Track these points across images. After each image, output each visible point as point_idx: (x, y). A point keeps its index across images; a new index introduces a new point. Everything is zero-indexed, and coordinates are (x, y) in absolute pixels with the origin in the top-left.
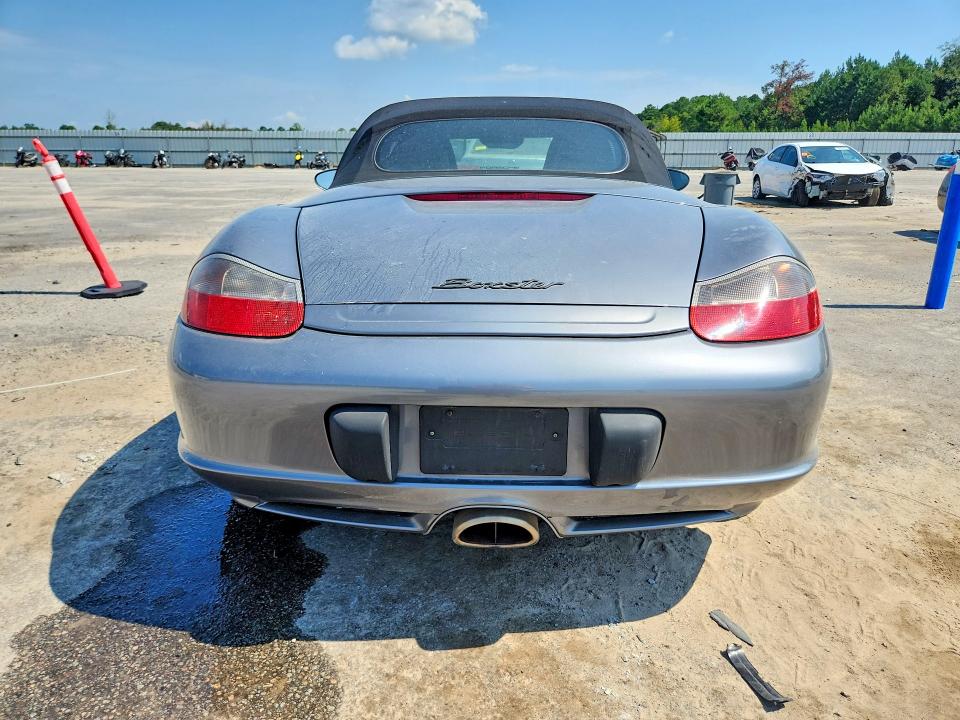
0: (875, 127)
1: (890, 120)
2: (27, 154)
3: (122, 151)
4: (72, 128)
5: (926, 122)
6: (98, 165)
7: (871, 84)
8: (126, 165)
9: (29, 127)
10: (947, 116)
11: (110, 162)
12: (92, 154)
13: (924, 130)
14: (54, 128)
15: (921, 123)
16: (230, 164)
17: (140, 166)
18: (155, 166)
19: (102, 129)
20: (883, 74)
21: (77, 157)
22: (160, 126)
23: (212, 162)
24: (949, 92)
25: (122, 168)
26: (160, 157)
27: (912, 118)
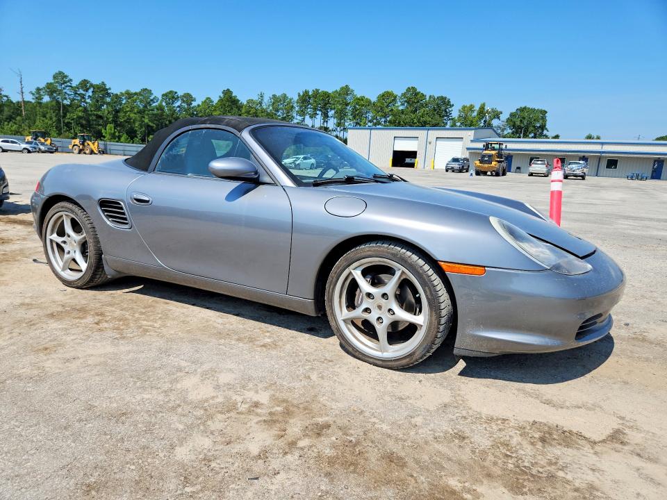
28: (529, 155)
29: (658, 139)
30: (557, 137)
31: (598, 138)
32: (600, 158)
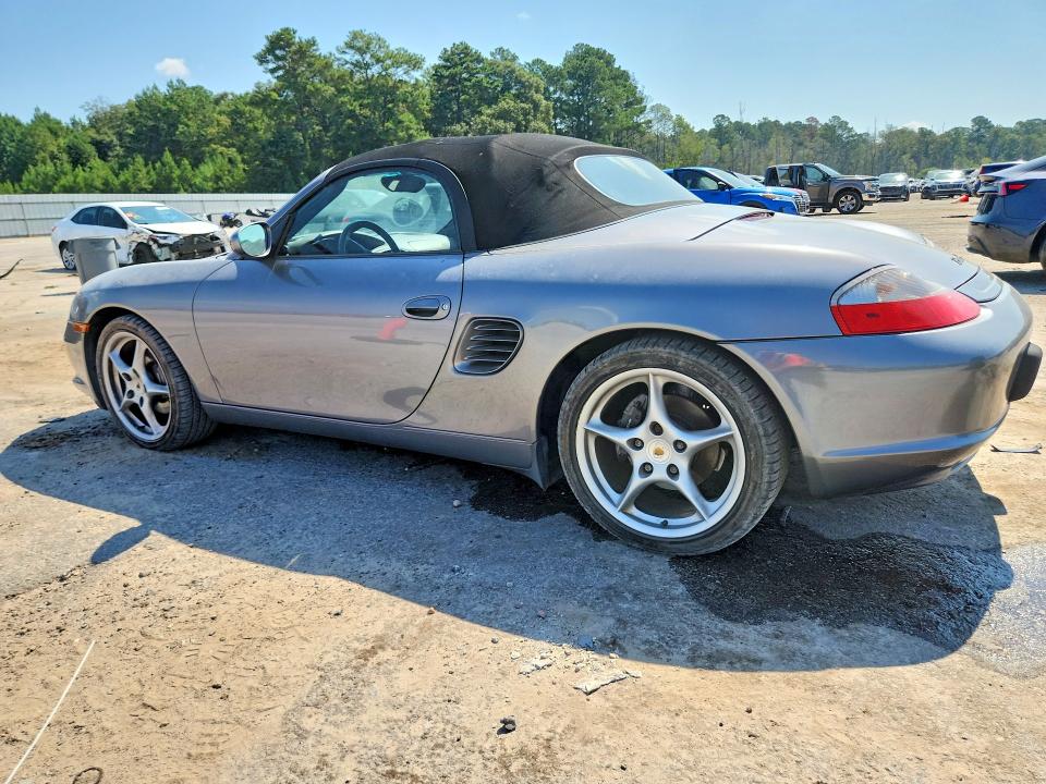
0: (47, 189)
1: (63, 181)
5: (103, 184)
7: (21, 141)
10: (122, 178)
13: (103, 192)
15: (98, 183)
20: (29, 131)
24: (110, 154)
27: (85, 179)
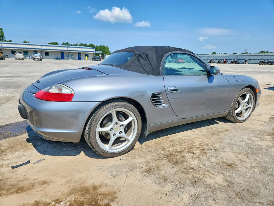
2: (212, 60)
3: (236, 59)
4: (236, 53)
6: (229, 63)
8: (236, 63)
9: (225, 53)
11: (232, 62)
12: (228, 60)
14: (231, 54)
16: (268, 63)
17: (240, 64)
18: (244, 64)
19: (243, 53)
21: (224, 61)
22: (262, 52)
23: (262, 63)
25: (234, 64)
26: (246, 61)
28: (11, 49)
29: (49, 44)
30: (11, 41)
31: (29, 42)
32: (42, 51)
